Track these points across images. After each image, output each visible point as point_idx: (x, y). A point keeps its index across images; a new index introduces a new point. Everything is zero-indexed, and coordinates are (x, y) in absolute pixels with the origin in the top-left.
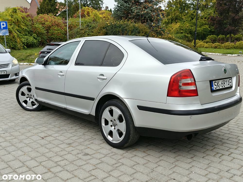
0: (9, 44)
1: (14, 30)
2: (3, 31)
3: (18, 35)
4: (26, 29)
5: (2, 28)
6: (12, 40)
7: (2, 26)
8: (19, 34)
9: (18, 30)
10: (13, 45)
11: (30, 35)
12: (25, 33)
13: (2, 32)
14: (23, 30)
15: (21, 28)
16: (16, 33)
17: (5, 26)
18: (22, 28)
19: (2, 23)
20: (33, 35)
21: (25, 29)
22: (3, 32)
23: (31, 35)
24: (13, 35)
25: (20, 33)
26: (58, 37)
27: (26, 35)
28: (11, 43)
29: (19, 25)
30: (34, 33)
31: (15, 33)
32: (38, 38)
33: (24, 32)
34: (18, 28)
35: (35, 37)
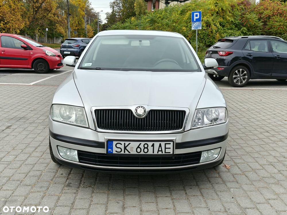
0: (204, 41)
1: (215, 23)
2: (196, 23)
3: (218, 29)
4: (232, 21)
5: (195, 20)
6: (210, 36)
7: (195, 18)
8: (219, 28)
9: (222, 22)
10: (210, 42)
11: (237, 28)
12: (231, 27)
13: (194, 26)
14: (228, 23)
15: (227, 20)
16: (215, 27)
17: (198, 17)
18: (228, 19)
19: (195, 14)
20: (241, 29)
21: (231, 20)
22: (196, 25)
23: (239, 29)
24: (212, 29)
25: (223, 26)
26: (279, 31)
27: (231, 29)
28: (208, 40)
29: (224, 16)
30: (245, 26)
31: (215, 26)
32: (249, 33)
33: (229, 25)
34: (222, 19)
35: (244, 32)
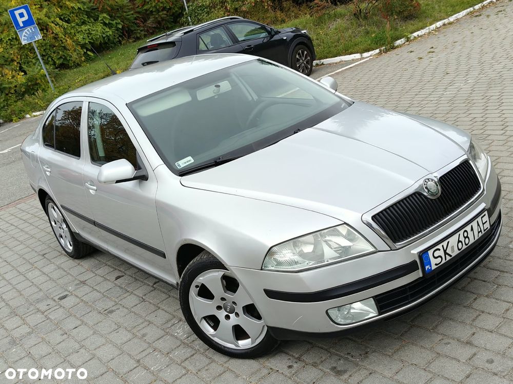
0: (50, 59)
1: (52, 19)
2: (26, 30)
3: (64, 28)
4: (79, 8)
5: (21, 25)
6: (54, 46)
7: (20, 21)
8: (66, 27)
9: (62, 15)
10: (61, 57)
11: (92, 19)
12: (80, 19)
13: (25, 36)
14: (73, 13)
15: (68, 8)
16: (58, 26)
17: (26, 18)
18: (70, 7)
19: (17, 13)
20: (100, 19)
21: (76, 8)
22: (27, 34)
23: (96, 19)
24: (53, 33)
25: (68, 22)
26: (161, 5)
27: (84, 23)
28: (55, 55)
29: (60, 3)
30: (102, 12)
31: (56, 25)
32: (115, 22)
33: (77, 16)
34: (59, 10)
35: (107, 22)
